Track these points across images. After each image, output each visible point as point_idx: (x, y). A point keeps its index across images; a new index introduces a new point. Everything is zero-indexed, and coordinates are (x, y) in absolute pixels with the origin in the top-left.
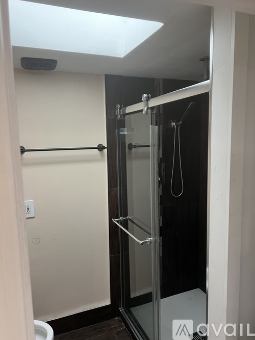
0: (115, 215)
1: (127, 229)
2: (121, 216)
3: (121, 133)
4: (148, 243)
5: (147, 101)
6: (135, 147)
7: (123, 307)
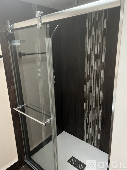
0: (15, 105)
1: (24, 112)
2: (19, 105)
3: (13, 44)
4: (49, 123)
5: (40, 17)
6: (24, 55)
7: (27, 158)
